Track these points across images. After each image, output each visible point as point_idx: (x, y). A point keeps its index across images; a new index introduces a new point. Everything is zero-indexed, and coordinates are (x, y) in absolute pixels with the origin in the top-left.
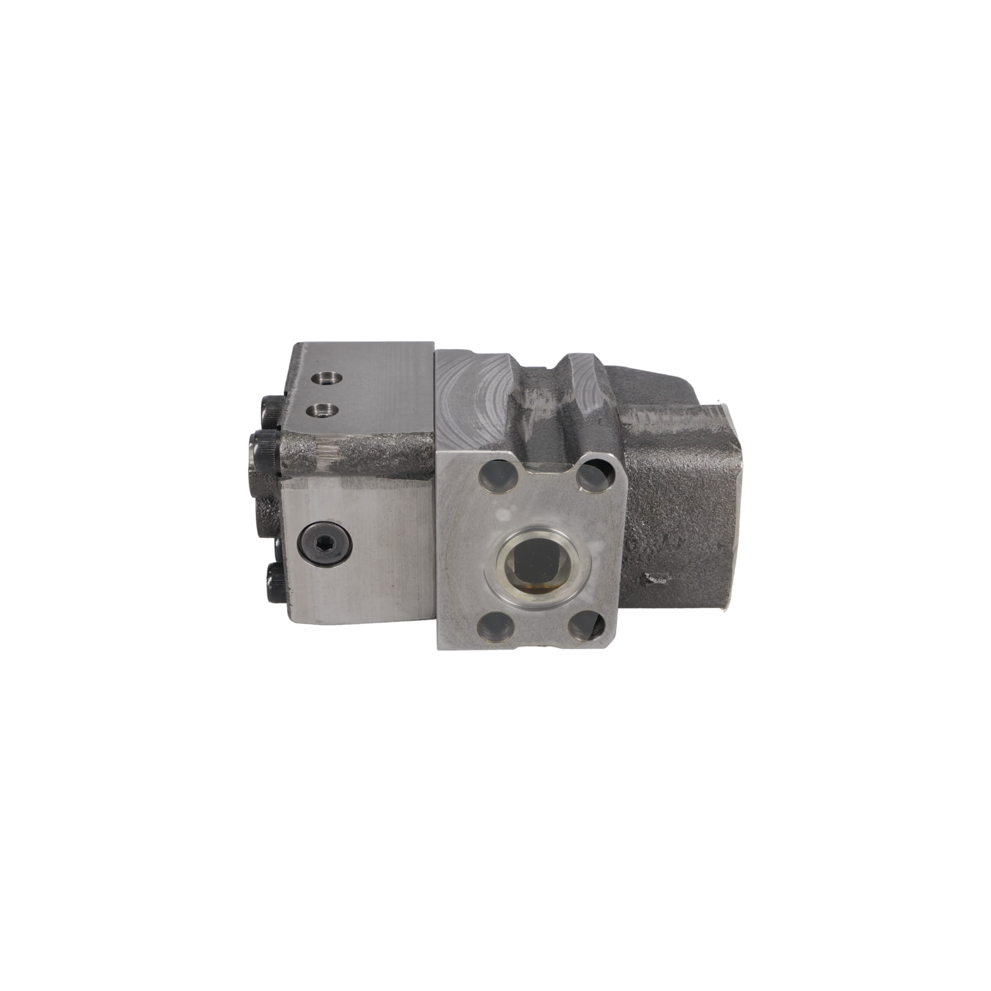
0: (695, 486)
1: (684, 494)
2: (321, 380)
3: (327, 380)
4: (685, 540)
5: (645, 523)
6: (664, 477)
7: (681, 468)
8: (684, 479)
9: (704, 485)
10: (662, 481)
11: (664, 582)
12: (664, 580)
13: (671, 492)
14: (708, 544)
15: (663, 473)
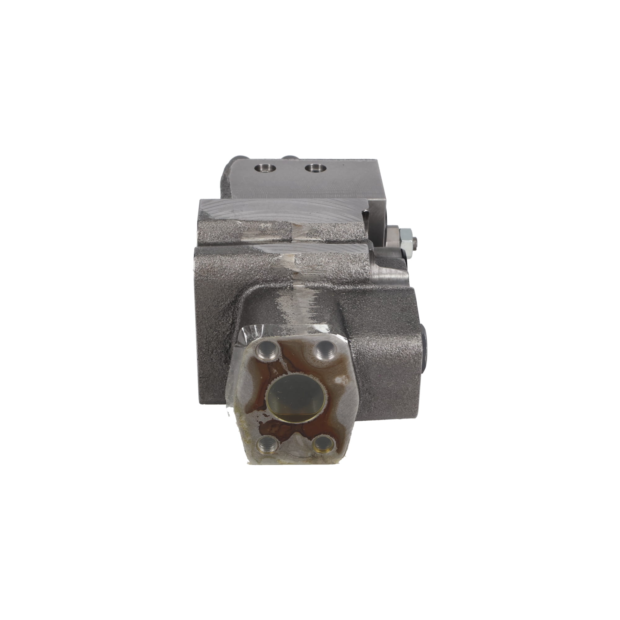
2: (312, 169)
3: (316, 169)
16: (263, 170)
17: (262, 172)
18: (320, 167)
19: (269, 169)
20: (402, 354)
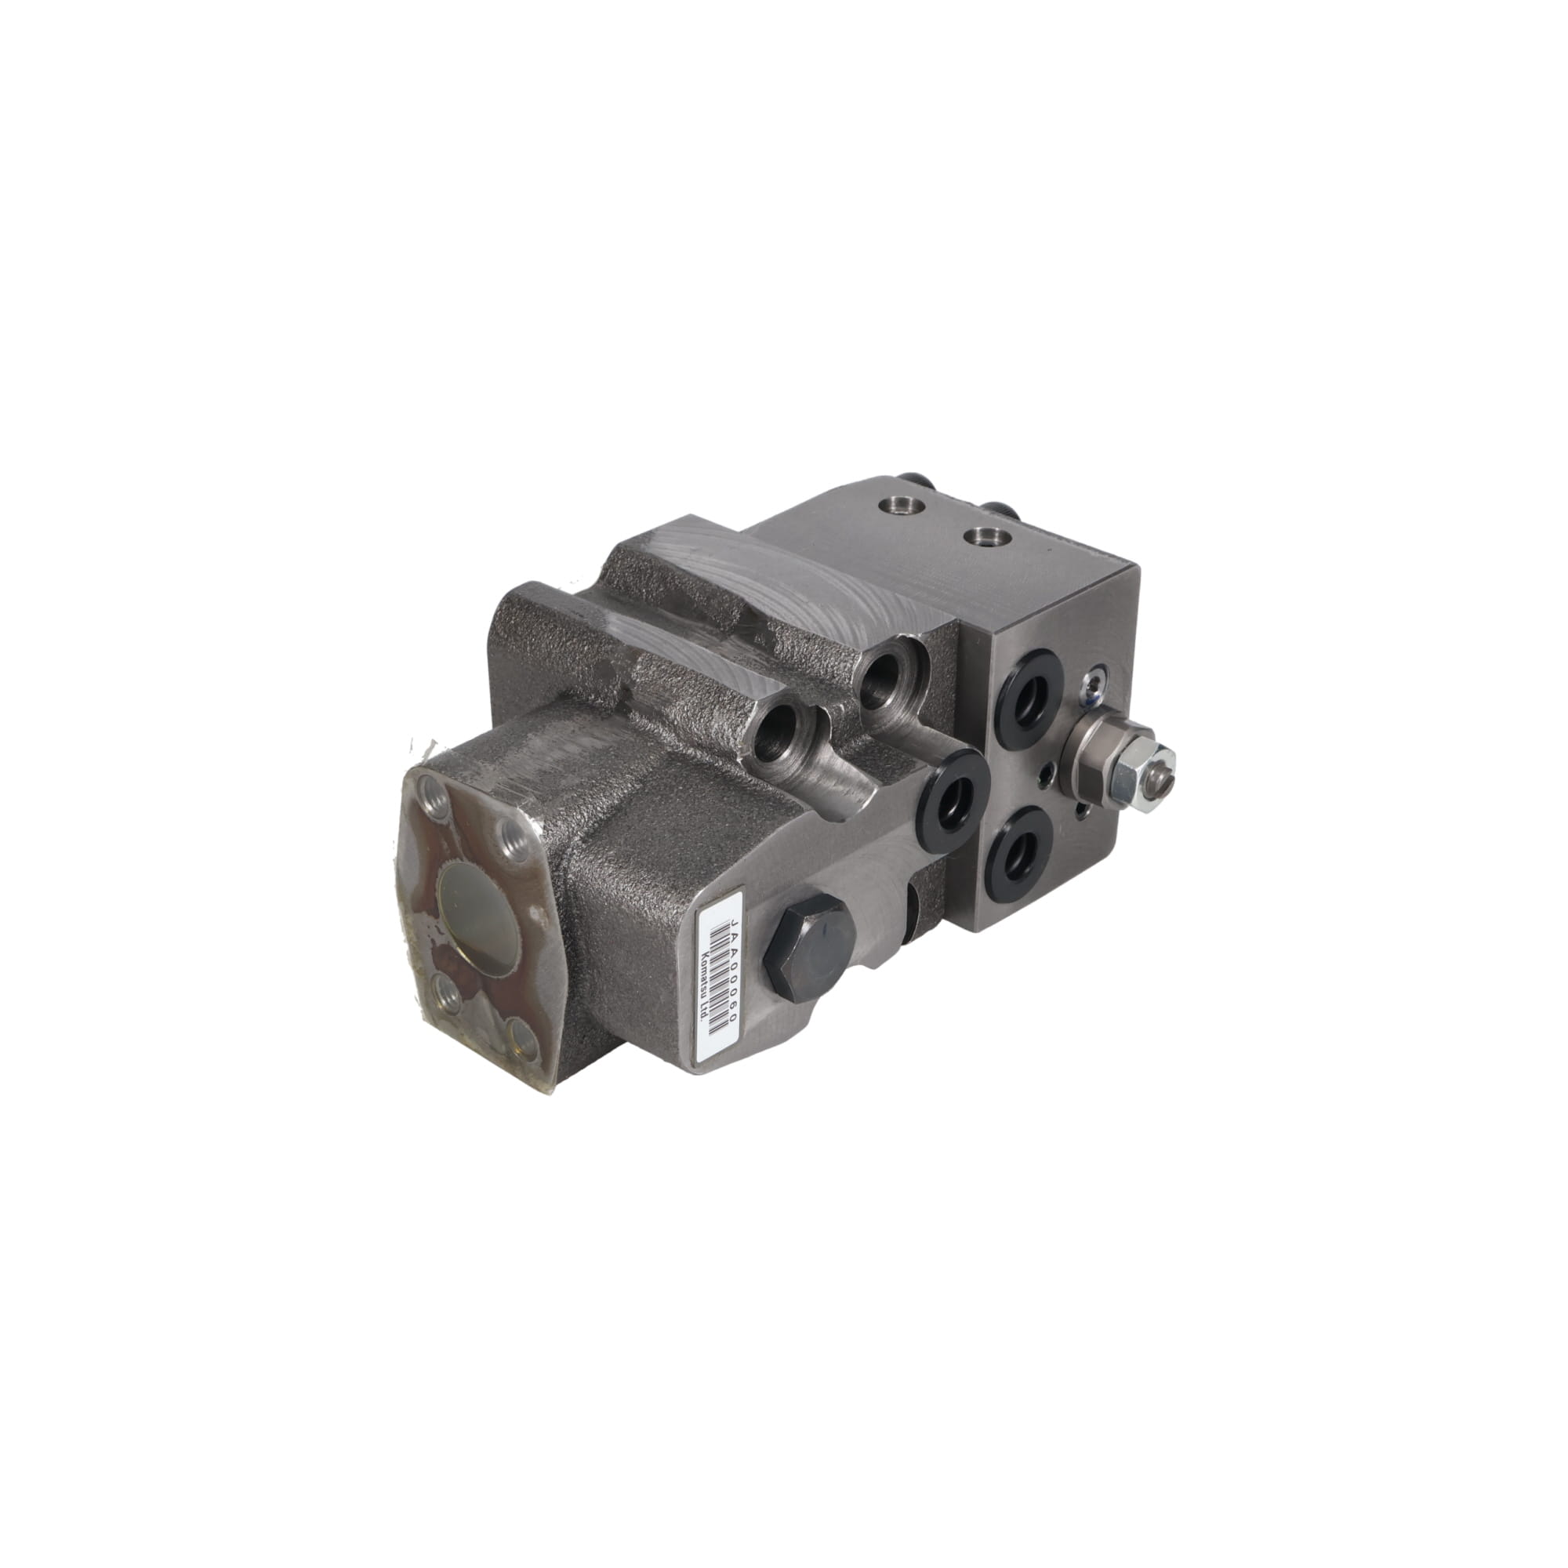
3: (988, 539)
16: (897, 510)
17: (894, 514)
18: (997, 535)
19: (910, 508)
20: (646, 912)
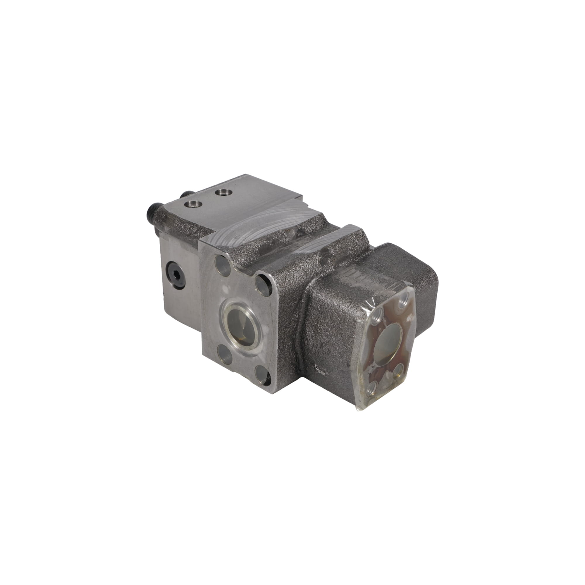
0: (340, 320)
1: (334, 323)
4: (331, 352)
5: (313, 331)
6: (326, 308)
7: (335, 306)
8: (336, 314)
9: (345, 322)
10: (325, 310)
11: (324, 374)
12: (324, 373)
13: (328, 319)
14: (342, 361)
15: (326, 305)
16: (191, 206)
19: (197, 204)
